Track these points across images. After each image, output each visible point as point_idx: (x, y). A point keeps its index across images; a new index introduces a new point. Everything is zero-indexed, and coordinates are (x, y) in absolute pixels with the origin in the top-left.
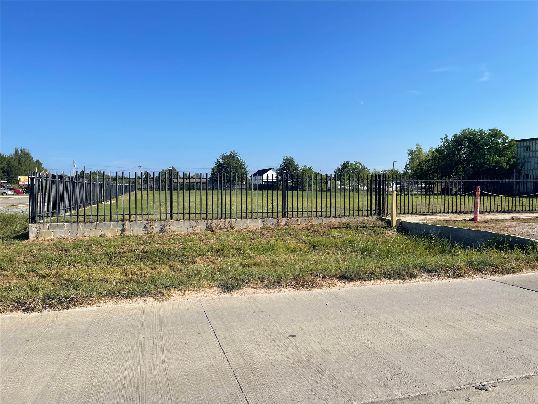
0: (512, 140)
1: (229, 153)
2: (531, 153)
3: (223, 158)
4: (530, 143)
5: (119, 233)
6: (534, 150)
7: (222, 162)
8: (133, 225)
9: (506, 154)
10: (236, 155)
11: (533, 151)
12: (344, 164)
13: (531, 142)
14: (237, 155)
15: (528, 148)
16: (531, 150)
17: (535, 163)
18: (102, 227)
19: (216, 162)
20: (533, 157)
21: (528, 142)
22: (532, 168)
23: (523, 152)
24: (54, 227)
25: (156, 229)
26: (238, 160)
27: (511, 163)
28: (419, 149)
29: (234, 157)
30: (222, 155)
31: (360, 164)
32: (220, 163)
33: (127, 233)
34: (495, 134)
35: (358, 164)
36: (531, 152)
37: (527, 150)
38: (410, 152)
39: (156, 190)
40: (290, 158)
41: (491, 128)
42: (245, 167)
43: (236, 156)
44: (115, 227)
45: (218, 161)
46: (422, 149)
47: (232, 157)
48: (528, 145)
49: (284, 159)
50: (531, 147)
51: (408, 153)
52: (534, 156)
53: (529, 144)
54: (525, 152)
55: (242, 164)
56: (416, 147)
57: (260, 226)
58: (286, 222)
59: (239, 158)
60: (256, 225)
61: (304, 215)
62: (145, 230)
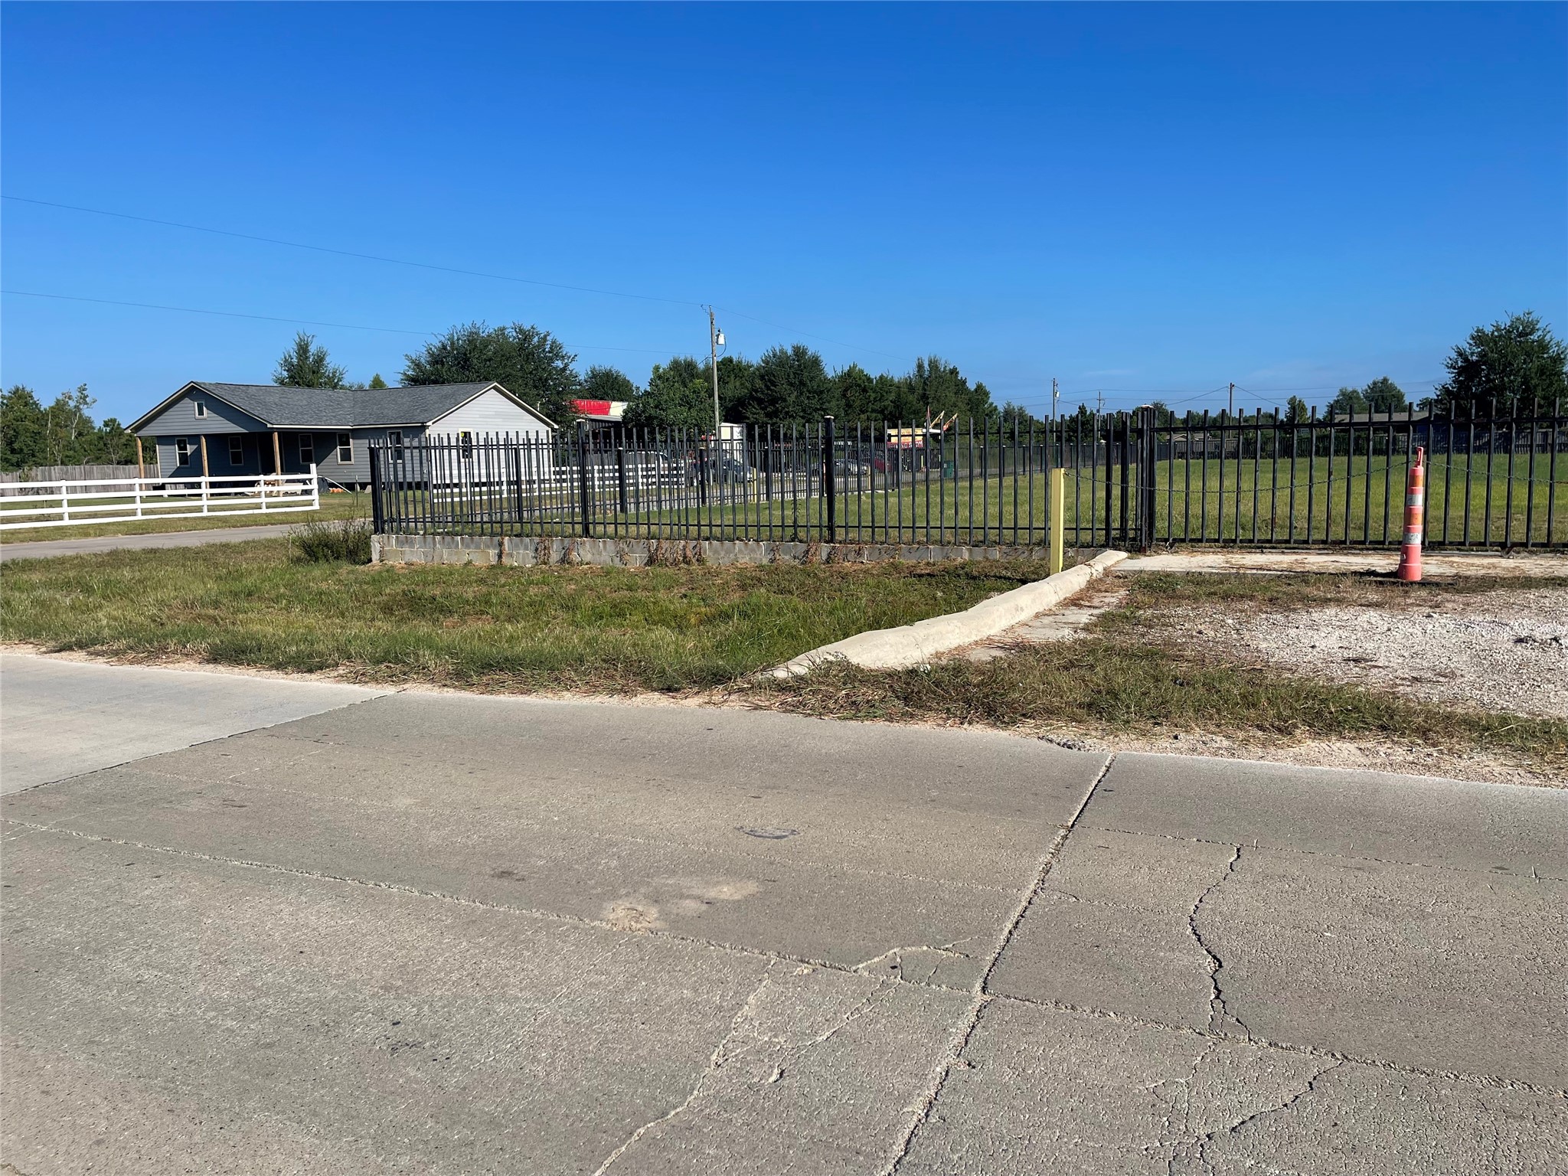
1: (1505, 322)
3: (1479, 338)
5: (494, 561)
7: (1477, 354)
8: (517, 545)
10: (1534, 328)
14: (1537, 327)
18: (468, 546)
19: (1454, 355)
26: (1543, 346)
29: (1527, 334)
30: (1478, 331)
32: (1466, 360)
33: (506, 561)
39: (1213, 456)
43: (1531, 333)
44: (488, 547)
45: (1460, 354)
47: (1520, 335)
57: (765, 561)
58: (829, 554)
59: (1548, 338)
60: (756, 559)
61: (880, 536)
62: (536, 558)
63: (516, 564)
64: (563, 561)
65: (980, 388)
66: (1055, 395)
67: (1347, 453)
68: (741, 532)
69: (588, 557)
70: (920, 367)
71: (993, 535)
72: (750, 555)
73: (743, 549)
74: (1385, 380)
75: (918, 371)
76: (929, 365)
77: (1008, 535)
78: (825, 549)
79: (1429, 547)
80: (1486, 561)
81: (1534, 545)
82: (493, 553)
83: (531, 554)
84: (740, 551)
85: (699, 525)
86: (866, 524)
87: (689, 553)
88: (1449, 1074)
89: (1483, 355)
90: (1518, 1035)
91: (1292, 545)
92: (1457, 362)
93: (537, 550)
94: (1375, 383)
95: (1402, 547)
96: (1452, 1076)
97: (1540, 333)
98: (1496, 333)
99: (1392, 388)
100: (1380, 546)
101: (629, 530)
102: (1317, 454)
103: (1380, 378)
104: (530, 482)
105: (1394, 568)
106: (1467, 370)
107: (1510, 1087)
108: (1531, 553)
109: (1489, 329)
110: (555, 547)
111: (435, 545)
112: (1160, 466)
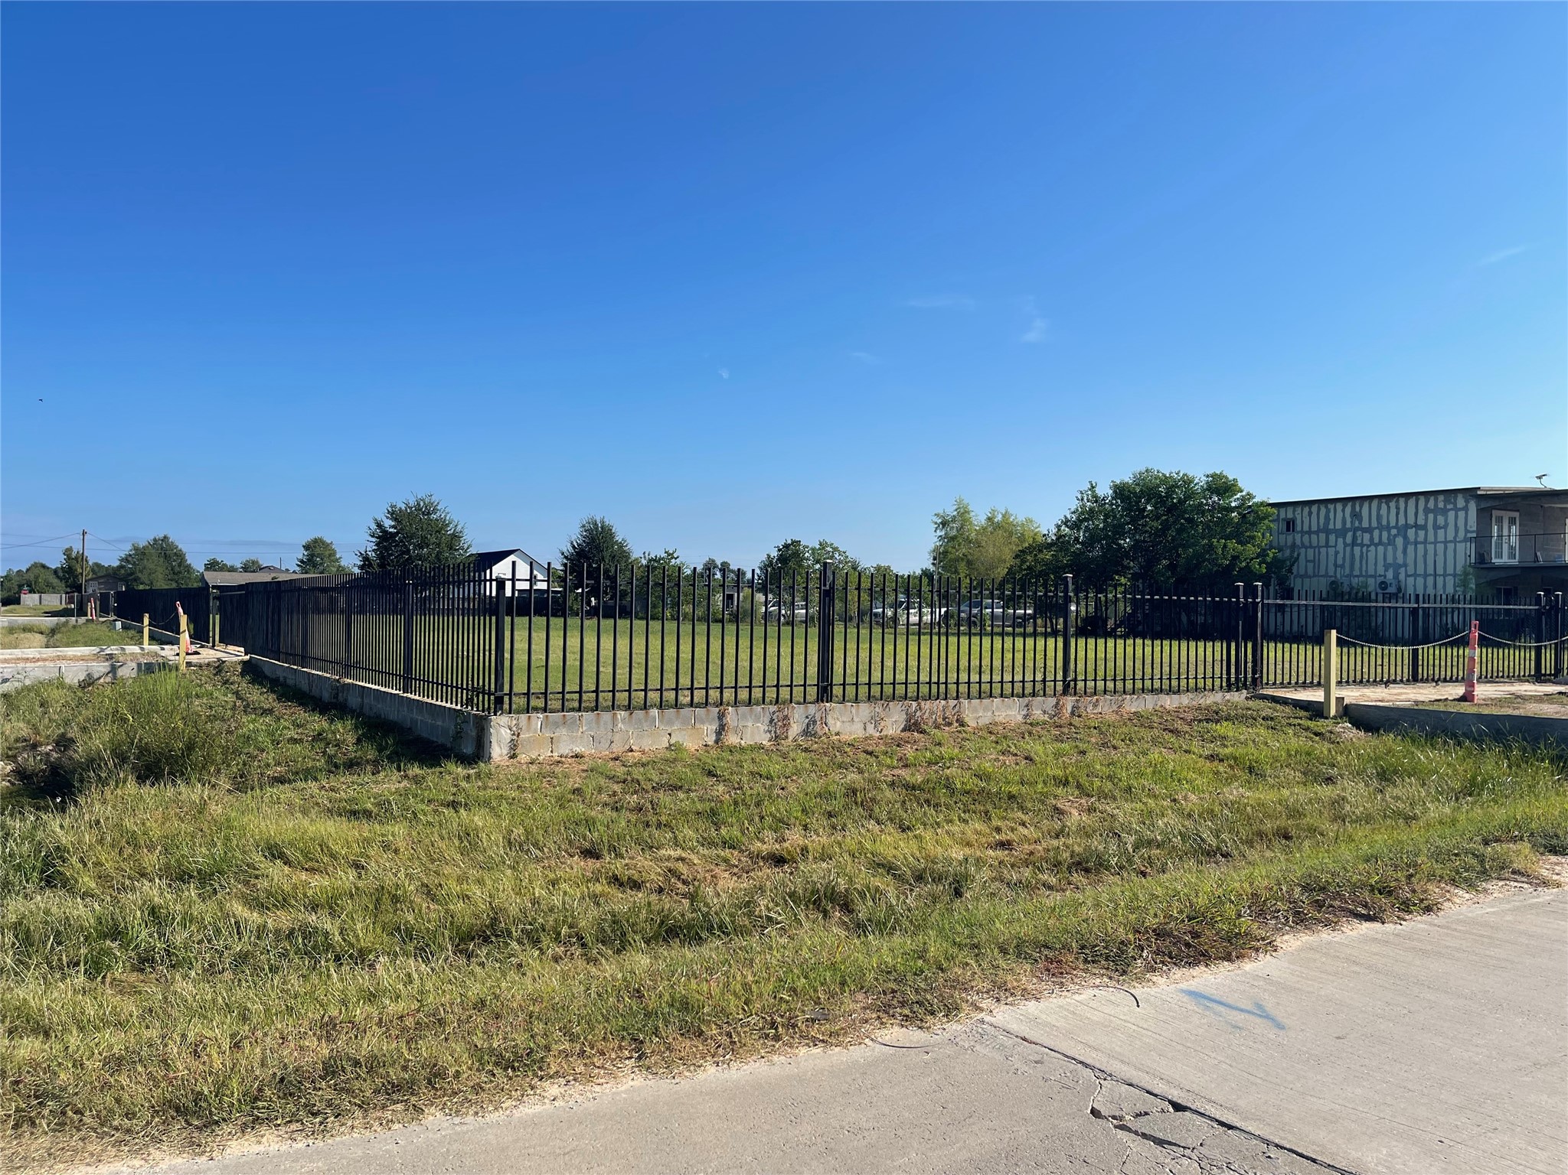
0: (1262, 504)
2: (1298, 537)
4: (1294, 511)
5: (711, 740)
6: (1306, 528)
7: (393, 527)
8: (744, 717)
9: (1253, 538)
11: (1302, 532)
12: (786, 546)
13: (1299, 510)
15: (1290, 525)
16: (1299, 528)
17: (1307, 561)
18: (670, 723)
20: (1303, 545)
21: (1290, 510)
22: (1302, 572)
23: (1279, 534)
24: (556, 725)
25: (795, 729)
27: (1269, 560)
28: (963, 514)
31: (835, 549)
33: (732, 739)
34: (1221, 487)
35: (829, 549)
36: (1298, 533)
37: (1288, 529)
38: (940, 521)
40: (603, 522)
41: (1210, 472)
42: (466, 546)
44: (703, 723)
46: (972, 514)
48: (1290, 515)
49: (584, 526)
50: (1299, 522)
51: (936, 523)
52: (1307, 543)
53: (1294, 513)
54: (1282, 533)
55: (456, 536)
56: (956, 507)
57: (1019, 718)
60: (1011, 716)
63: (743, 742)
64: (805, 733)
69: (837, 726)
72: (1008, 712)
73: (1000, 706)
82: (708, 729)
83: (763, 727)
87: (948, 715)
110: (796, 716)
111: (614, 724)
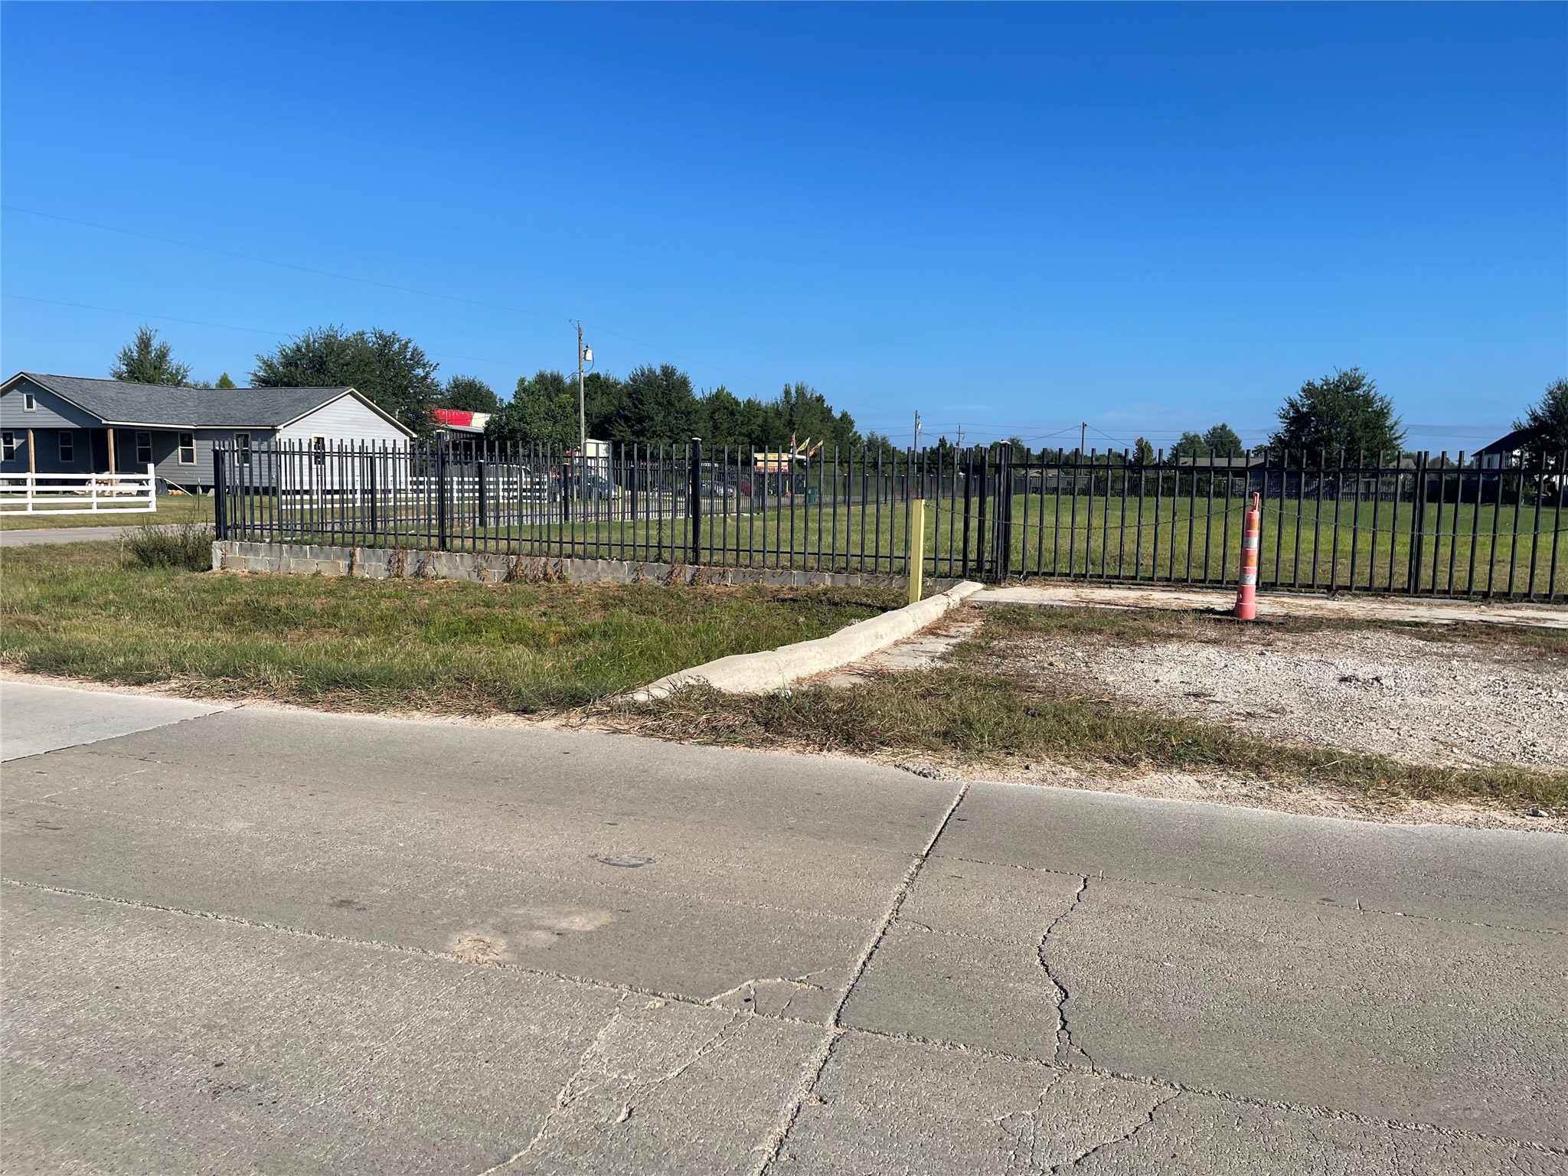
1: (1333, 377)
3: (1310, 391)
5: (345, 572)
7: (1307, 406)
8: (369, 556)
10: (1360, 383)
14: (1363, 382)
18: (317, 556)
19: (1286, 406)
25: (409, 570)
26: (1368, 401)
29: (1354, 389)
30: (1309, 384)
32: (1297, 411)
33: (357, 572)
39: (1065, 492)
43: (1357, 388)
44: (338, 558)
45: (1292, 405)
47: (1347, 389)
49: (1551, 393)
57: (628, 581)
58: (694, 575)
59: (1372, 393)
60: (618, 578)
61: (744, 559)
62: (389, 570)
63: (367, 576)
64: (417, 574)
65: (845, 416)
66: (916, 426)
67: (1189, 494)
68: (603, 550)
69: (444, 571)
70: (787, 393)
71: (855, 562)
72: (613, 575)
73: (606, 568)
74: (1224, 427)
75: (785, 397)
76: (796, 392)
77: (870, 562)
78: (689, 570)
79: (1263, 587)
80: (1314, 602)
81: (1357, 589)
82: (343, 564)
83: (383, 566)
84: (603, 569)
85: (561, 542)
86: (731, 547)
87: (550, 571)
88: (1281, 1105)
89: (1312, 407)
90: (1346, 1065)
91: (1138, 582)
92: (1288, 413)
93: (390, 562)
94: (1214, 429)
95: (1238, 586)
96: (1284, 1107)
97: (1365, 388)
98: (1325, 387)
99: (1230, 434)
100: (1218, 585)
101: (488, 545)
102: (1163, 494)
103: (1220, 425)
104: (386, 491)
105: (1230, 606)
106: (1298, 420)
107: (1339, 1118)
108: (1355, 596)
109: (1318, 383)
110: (409, 559)
111: (281, 553)
112: (1017, 499)
